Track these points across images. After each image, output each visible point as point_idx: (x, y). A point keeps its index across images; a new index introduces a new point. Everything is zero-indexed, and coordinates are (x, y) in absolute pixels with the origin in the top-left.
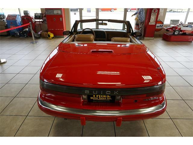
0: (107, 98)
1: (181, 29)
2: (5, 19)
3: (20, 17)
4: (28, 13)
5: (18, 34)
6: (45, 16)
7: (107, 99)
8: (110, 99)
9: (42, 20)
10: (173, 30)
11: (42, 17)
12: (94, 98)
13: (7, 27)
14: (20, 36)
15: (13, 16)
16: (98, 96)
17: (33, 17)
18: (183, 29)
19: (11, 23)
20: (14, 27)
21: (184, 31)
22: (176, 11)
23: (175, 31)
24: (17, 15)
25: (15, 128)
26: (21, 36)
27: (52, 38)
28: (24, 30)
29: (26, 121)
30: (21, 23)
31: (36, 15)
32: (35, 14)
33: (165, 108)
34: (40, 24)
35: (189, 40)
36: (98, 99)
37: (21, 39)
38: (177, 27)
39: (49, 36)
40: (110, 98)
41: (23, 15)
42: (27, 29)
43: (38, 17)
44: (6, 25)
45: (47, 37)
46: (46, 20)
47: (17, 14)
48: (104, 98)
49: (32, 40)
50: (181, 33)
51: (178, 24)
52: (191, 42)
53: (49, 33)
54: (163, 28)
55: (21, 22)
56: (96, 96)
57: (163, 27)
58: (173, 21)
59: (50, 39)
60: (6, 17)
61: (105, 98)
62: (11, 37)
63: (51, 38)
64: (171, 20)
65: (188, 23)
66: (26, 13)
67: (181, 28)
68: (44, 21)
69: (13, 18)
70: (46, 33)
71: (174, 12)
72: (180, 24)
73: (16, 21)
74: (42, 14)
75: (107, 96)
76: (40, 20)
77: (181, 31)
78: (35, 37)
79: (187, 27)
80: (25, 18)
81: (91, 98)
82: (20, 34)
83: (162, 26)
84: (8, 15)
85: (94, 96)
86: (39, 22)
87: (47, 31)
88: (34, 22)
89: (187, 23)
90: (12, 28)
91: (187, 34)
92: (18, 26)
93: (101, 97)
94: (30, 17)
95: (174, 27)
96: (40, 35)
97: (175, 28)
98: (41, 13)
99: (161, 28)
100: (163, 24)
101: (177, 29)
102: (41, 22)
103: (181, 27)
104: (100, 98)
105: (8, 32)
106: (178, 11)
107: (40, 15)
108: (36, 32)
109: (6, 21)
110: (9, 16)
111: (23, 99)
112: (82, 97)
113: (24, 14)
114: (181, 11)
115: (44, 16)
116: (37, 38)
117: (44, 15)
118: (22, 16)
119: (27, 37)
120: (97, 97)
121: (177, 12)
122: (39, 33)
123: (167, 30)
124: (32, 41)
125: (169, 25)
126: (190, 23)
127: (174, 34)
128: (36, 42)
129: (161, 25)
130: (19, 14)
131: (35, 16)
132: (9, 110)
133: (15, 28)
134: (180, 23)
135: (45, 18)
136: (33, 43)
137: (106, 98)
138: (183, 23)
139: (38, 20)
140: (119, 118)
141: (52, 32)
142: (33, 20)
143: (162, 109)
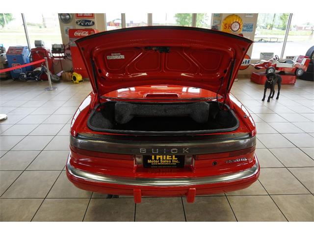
0: (171, 160)
1: (277, 66)
2: (4, 54)
3: (28, 50)
4: (42, 43)
5: (25, 76)
6: (69, 49)
7: (172, 162)
8: (177, 162)
9: (63, 54)
10: (266, 68)
11: (64, 50)
12: (152, 162)
13: (6, 65)
14: (28, 78)
15: (17, 48)
16: (159, 158)
17: (49, 50)
18: (279, 65)
19: (15, 59)
20: (19, 65)
21: (282, 68)
22: (269, 40)
23: (268, 69)
24: (23, 47)
25: (27, 216)
26: (30, 79)
27: (80, 82)
28: (35, 70)
29: (43, 205)
30: (30, 60)
31: (55, 47)
32: (53, 46)
33: (257, 173)
34: (60, 60)
35: (290, 83)
36: (160, 162)
37: (30, 84)
38: (271, 63)
39: (75, 78)
40: (176, 160)
41: (33, 46)
42: (40, 69)
43: (57, 50)
44: (5, 63)
45: (72, 81)
46: (70, 54)
47: (23, 45)
48: (167, 161)
49: (48, 84)
50: (276, 71)
51: (272, 59)
52: (294, 84)
53: (75, 74)
54: (250, 65)
55: (30, 57)
56: (155, 159)
57: (250, 63)
58: (264, 55)
59: (76, 83)
60: (7, 50)
61: (169, 160)
62: (12, 80)
63: (78, 82)
64: (262, 53)
65: (287, 57)
66: (38, 44)
67: (276, 64)
68: (66, 57)
69: (18, 52)
70: (70, 73)
71: (265, 42)
72: (274, 59)
73: (21, 56)
74: (64, 45)
75: (172, 157)
76: (61, 55)
77: (277, 69)
78: (52, 80)
79: (285, 62)
80: (37, 52)
81: (149, 161)
82: (27, 76)
83: (248, 62)
84: (10, 47)
85: (153, 157)
86: (59, 57)
87: (72, 72)
88: (52, 58)
89: (284, 58)
90: (16, 68)
91: (286, 72)
92: (25, 64)
93: (163, 160)
94: (45, 50)
95: (265, 63)
96: (61, 77)
97: (267, 64)
98: (62, 44)
99: (247, 64)
100: (250, 58)
101: (270, 66)
102: (62, 57)
103: (277, 62)
104: (161, 161)
105: (9, 73)
106: (272, 40)
107: (60, 47)
108: (53, 72)
109: (6, 57)
110: (11, 49)
111: (37, 174)
112: (136, 160)
113: (36, 45)
114: (276, 40)
115: (67, 49)
116: (55, 82)
117: (67, 47)
118: (32, 49)
119: (39, 80)
120: (157, 160)
121: (270, 42)
122: (59, 74)
123: (256, 68)
124: (47, 87)
125: (259, 61)
126: (290, 57)
127: (267, 73)
128: (54, 88)
129: (247, 60)
130: (27, 45)
131: (53, 48)
132: (15, 190)
133: (21, 67)
134: (274, 57)
135: (68, 52)
136: (48, 89)
137: (170, 162)
138: (280, 58)
139: (57, 55)
140: (191, 189)
141: (79, 72)
142: (49, 55)
143: (252, 175)
